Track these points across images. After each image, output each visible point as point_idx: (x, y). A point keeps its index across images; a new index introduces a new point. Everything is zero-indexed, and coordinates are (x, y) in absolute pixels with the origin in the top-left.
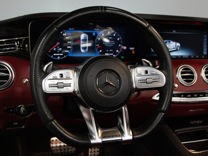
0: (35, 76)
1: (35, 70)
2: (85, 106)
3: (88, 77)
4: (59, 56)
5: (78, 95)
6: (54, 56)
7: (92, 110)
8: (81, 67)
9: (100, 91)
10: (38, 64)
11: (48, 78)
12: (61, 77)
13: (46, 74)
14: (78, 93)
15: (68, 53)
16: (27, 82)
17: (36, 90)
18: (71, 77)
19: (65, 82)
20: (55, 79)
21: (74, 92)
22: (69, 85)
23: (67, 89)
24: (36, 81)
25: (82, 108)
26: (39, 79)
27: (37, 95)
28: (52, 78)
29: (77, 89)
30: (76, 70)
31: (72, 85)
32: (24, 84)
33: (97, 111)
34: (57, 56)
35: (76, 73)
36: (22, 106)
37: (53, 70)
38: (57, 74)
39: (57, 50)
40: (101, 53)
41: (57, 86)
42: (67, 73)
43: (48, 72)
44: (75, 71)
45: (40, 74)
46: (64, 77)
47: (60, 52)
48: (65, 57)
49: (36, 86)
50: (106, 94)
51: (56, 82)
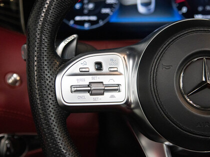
0: (40, 67)
1: (40, 52)
2: (152, 137)
3: (160, 69)
4: (89, 21)
5: (137, 111)
6: (77, 23)
7: (168, 146)
8: (143, 47)
9: (189, 104)
10: (45, 40)
11: (69, 72)
12: (97, 69)
13: (63, 62)
14: (137, 107)
15: (107, 15)
16: (15, 81)
17: (42, 99)
18: (121, 69)
19: (107, 80)
20: (84, 73)
21: (128, 103)
22: (116, 89)
23: (112, 96)
24: (40, 77)
25: (144, 141)
26: (47, 74)
27: (45, 109)
28: (78, 71)
29: (133, 97)
30: (132, 54)
31: (122, 88)
32: (9, 85)
33: (180, 148)
34: (82, 23)
35: (131, 61)
36: (3, 137)
37: (79, 53)
38: (88, 62)
39: (82, 8)
40: (185, 15)
41: (89, 91)
42: (112, 60)
43: (66, 57)
44: (129, 56)
45: (51, 63)
46: (105, 69)
47: (90, 13)
48: (101, 23)
49: (41, 89)
50: (204, 109)
51: (87, 80)
